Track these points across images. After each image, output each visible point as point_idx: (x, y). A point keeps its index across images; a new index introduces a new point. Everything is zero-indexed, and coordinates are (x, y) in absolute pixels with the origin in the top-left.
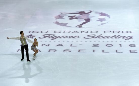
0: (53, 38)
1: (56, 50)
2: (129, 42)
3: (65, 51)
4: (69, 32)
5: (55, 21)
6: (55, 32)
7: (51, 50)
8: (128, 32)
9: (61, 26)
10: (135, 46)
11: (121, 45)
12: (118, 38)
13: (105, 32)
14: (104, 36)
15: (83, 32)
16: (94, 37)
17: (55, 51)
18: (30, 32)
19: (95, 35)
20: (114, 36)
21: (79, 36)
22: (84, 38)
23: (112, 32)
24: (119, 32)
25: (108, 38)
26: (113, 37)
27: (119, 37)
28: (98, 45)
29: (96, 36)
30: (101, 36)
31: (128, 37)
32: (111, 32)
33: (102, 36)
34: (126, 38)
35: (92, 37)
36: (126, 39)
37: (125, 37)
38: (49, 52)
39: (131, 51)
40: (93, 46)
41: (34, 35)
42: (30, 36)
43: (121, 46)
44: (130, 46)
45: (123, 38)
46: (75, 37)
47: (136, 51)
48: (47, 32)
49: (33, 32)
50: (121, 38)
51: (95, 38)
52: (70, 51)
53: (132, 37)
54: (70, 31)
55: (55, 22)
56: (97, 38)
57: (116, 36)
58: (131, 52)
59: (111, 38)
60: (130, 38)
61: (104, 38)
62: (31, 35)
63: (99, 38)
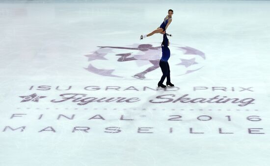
0: (81, 101)
1: (89, 129)
2: (247, 110)
3: (108, 131)
4: (118, 89)
5: (87, 64)
6: (88, 88)
7: (77, 128)
8: (244, 89)
9: (99, 75)
10: (260, 120)
11: (229, 117)
12: (223, 102)
13: (195, 89)
14: (192, 98)
15: (147, 89)
16: (171, 100)
17: (87, 129)
18: (32, 87)
19: (174, 96)
20: (215, 98)
21: (138, 98)
22: (151, 101)
23: (210, 90)
24: (224, 89)
25: (201, 102)
26: (212, 99)
27: (225, 99)
28: (180, 117)
29: (175, 99)
30: (187, 97)
31: (244, 100)
32: (207, 88)
33: (188, 99)
34: (240, 102)
35: (168, 100)
36: (240, 105)
37: (237, 99)
38: (73, 131)
39: (251, 130)
40: (170, 120)
41: (40, 96)
42: (31, 98)
43: (230, 120)
44: (248, 119)
45: (233, 102)
46: (130, 99)
47: (261, 131)
48: (70, 87)
49: (39, 87)
50: (229, 103)
51: (174, 102)
52: (119, 131)
53: (253, 100)
54: (120, 88)
55: (87, 67)
56: (179, 102)
57: (219, 98)
58: (252, 132)
59: (209, 102)
60: (249, 102)
61: (192, 101)
62: (33, 96)
63: (182, 102)
